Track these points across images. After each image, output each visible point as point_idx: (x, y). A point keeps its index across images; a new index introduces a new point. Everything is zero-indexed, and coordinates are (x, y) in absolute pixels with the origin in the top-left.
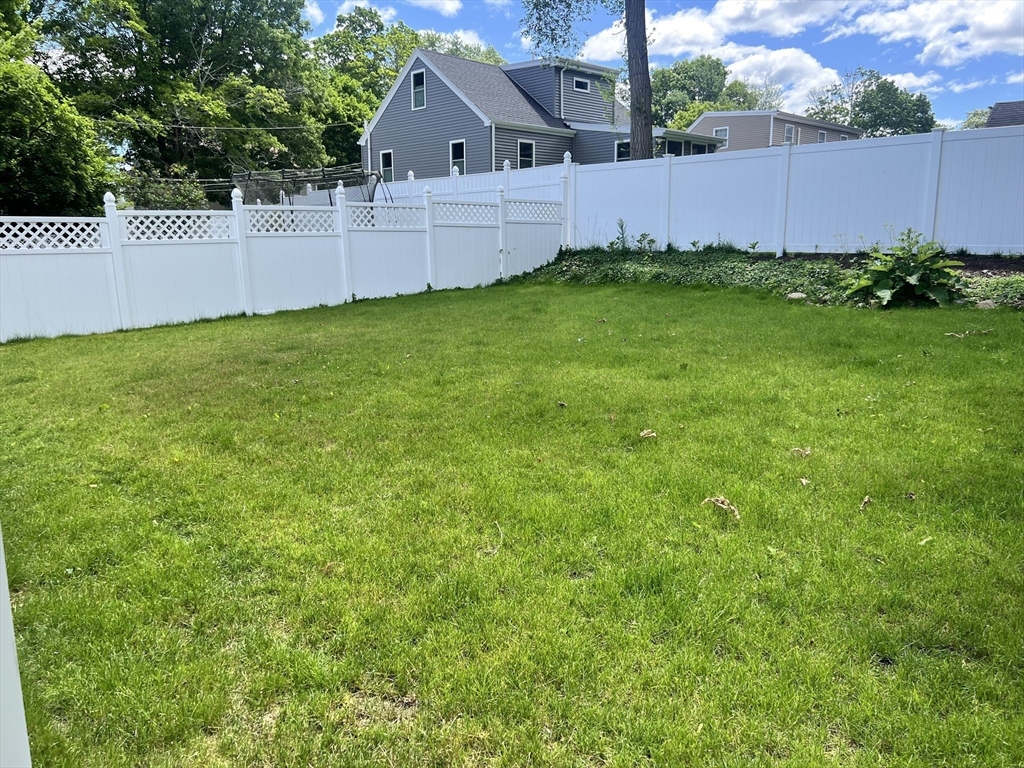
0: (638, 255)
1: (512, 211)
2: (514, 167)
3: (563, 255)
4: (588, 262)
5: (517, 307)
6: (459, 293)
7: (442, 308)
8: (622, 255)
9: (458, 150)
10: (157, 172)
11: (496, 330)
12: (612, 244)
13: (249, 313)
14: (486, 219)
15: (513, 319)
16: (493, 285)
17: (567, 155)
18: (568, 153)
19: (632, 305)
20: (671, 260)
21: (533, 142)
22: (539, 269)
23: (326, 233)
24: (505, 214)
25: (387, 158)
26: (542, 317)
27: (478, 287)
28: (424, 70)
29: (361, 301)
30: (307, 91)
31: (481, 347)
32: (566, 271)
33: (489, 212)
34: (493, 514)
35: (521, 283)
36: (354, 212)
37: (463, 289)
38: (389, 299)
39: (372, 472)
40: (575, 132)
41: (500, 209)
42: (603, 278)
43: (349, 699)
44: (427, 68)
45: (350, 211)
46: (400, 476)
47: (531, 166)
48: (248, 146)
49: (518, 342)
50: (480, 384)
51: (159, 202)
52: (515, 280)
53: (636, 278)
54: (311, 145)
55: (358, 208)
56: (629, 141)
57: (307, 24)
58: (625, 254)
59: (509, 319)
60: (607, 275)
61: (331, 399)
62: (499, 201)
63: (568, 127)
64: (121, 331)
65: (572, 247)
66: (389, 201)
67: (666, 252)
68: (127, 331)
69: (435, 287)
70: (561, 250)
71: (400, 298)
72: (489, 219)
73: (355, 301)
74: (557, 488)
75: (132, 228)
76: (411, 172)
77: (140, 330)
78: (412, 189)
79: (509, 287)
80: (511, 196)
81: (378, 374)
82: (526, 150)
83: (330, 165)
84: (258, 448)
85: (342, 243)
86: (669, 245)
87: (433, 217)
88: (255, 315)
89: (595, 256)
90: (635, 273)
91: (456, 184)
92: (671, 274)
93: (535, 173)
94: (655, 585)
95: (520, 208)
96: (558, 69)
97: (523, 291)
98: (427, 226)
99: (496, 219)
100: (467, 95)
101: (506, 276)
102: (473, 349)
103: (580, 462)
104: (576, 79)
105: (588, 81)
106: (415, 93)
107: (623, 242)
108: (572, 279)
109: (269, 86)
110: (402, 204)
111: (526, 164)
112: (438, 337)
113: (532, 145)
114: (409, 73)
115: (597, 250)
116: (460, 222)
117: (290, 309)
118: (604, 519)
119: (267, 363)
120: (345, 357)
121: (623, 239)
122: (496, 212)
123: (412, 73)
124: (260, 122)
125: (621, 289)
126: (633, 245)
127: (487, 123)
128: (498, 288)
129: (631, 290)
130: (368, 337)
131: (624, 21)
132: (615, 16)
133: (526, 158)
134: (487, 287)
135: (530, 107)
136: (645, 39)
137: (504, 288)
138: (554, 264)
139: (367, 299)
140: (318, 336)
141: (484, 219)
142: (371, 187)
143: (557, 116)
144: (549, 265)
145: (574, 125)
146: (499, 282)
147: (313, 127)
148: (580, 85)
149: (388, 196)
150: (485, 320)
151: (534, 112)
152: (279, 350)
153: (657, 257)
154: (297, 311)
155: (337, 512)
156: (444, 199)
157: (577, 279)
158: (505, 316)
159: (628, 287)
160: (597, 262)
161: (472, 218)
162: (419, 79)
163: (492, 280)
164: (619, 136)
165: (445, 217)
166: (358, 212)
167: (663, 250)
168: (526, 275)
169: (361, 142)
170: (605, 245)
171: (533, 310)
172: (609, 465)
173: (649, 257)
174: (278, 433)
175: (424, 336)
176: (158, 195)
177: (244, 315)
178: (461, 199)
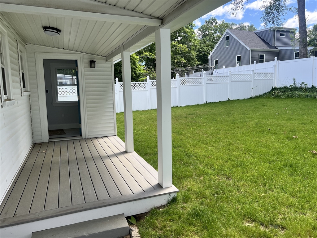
0: (301, 89)
1: (256, 76)
2: (257, 63)
3: (273, 89)
4: (282, 91)
5: (257, 105)
6: (238, 101)
7: (233, 105)
8: (295, 89)
9: (239, 58)
10: (153, 70)
11: (250, 111)
12: (291, 85)
13: (179, 106)
14: (248, 79)
15: (256, 108)
16: (249, 99)
17: (276, 58)
18: (276, 57)
19: (297, 104)
20: (313, 90)
21: (264, 54)
22: (265, 94)
23: (200, 84)
24: (254, 77)
25: (216, 62)
26: (265, 107)
27: (244, 99)
28: (229, 35)
29: (208, 103)
30: (193, 44)
31: (245, 115)
32: (274, 94)
33: (249, 77)
34: (249, 151)
35: (259, 98)
36: (208, 78)
37: (239, 100)
38: (217, 102)
39: (217, 141)
40: (279, 50)
41: (252, 76)
42: (287, 96)
43: (217, 177)
44: (230, 35)
45: (207, 78)
46: (224, 142)
47: (263, 62)
48: (176, 61)
49: (257, 114)
50: (245, 124)
51: (153, 77)
52: (257, 97)
53: (299, 96)
54: (193, 59)
55: (209, 77)
56: (298, 52)
57: (194, 25)
58: (296, 89)
59: (254, 108)
60: (289, 95)
61: (204, 126)
62: (252, 73)
63: (277, 49)
64: (149, 110)
65: (277, 87)
66: (217, 75)
67: (311, 88)
68: (150, 110)
69: (230, 99)
70: (273, 88)
71: (220, 102)
72: (249, 79)
73: (207, 103)
74: (266, 147)
75: (153, 84)
76: (224, 66)
77: (153, 110)
78: (224, 71)
79: (254, 99)
80: (256, 72)
81: (216, 121)
82: (262, 57)
83: (198, 65)
84: (188, 135)
85: (204, 87)
86: (312, 86)
87: (231, 79)
88: (180, 106)
89: (285, 89)
90: (299, 95)
91: (238, 69)
92: (312, 95)
93: (265, 64)
94: (291, 166)
95: (259, 75)
96: (274, 31)
97: (259, 100)
98: (229, 82)
99: (251, 79)
100: (242, 41)
101: (253, 96)
102: (243, 115)
103: (274, 142)
104: (280, 33)
105: (285, 33)
106: (226, 42)
107: (295, 85)
108: (276, 96)
109: (183, 44)
110: (221, 76)
111: (262, 61)
112: (232, 112)
113: (264, 55)
114: (224, 36)
115: (285, 88)
116: (239, 80)
117: (189, 105)
118: (279, 154)
119: (186, 117)
120: (206, 116)
121: (294, 84)
122: (251, 77)
123: (225, 36)
124: (180, 54)
125: (293, 100)
126: (298, 85)
127: (249, 49)
128: (251, 99)
129: (297, 100)
130: (212, 112)
131: (298, 14)
132: (294, 13)
133: (261, 59)
134: (247, 99)
135: (263, 43)
136: (305, 19)
137: (253, 99)
138: (270, 92)
139: (210, 103)
140: (198, 112)
141: (247, 79)
142: (212, 70)
143: (273, 45)
144: (268, 92)
145: (279, 48)
146: (251, 98)
147: (194, 54)
148: (281, 35)
149: (217, 73)
150: (247, 108)
151: (265, 45)
152: (189, 115)
153: (307, 89)
154: (191, 106)
155: (210, 148)
156: (234, 73)
157: (278, 97)
158: (253, 107)
159: (296, 99)
160: (285, 91)
161: (243, 79)
162: (227, 38)
163: (249, 97)
164: (295, 50)
165: (235, 79)
166: (209, 78)
167: (310, 87)
168: (260, 95)
169: (209, 58)
170: (288, 86)
171: (262, 106)
172: (282, 143)
173: (304, 89)
174: (192, 132)
175: (228, 112)
176: (153, 76)
177: (177, 106)
178: (239, 73)
